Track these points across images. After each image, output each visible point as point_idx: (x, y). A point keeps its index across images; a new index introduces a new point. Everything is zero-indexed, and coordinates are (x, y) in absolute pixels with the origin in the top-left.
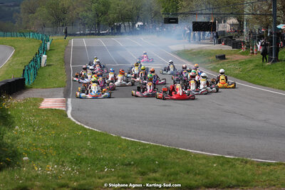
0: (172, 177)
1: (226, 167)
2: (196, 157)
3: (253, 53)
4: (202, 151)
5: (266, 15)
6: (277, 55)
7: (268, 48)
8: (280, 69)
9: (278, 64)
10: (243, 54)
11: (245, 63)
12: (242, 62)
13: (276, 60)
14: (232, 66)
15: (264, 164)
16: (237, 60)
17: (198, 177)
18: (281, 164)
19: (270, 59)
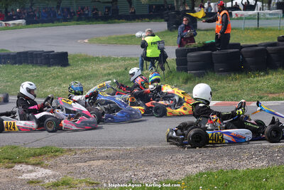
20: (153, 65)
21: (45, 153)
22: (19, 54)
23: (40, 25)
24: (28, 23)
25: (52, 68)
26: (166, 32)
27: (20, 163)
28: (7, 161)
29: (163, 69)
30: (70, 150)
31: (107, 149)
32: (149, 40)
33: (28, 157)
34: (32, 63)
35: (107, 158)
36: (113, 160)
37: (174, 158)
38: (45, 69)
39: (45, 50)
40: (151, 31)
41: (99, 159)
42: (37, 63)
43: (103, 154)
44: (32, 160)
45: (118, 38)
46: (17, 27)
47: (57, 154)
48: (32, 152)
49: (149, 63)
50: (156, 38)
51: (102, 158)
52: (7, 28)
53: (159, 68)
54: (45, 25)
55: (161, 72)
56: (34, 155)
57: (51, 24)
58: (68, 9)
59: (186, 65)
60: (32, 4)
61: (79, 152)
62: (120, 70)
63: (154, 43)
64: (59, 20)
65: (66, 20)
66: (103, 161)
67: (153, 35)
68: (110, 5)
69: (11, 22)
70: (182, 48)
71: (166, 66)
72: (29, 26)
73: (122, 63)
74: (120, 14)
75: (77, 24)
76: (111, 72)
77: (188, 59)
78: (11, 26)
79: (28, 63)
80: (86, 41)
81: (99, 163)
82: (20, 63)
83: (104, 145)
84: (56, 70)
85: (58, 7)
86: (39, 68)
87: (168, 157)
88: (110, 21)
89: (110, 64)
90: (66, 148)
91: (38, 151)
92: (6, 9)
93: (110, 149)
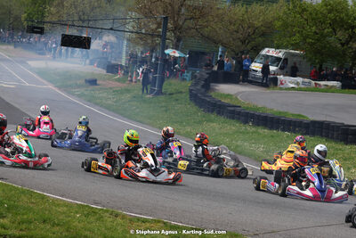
0: (24, 226)
1: (92, 219)
2: (55, 203)
3: (131, 81)
4: (62, 196)
5: (152, 36)
6: (161, 86)
7: (151, 76)
8: (163, 104)
9: (162, 98)
10: (118, 80)
11: (122, 92)
12: (117, 91)
13: (160, 93)
14: (105, 95)
15: (139, 219)
16: (111, 88)
17: (56, 229)
18: (159, 222)
19: (152, 91)
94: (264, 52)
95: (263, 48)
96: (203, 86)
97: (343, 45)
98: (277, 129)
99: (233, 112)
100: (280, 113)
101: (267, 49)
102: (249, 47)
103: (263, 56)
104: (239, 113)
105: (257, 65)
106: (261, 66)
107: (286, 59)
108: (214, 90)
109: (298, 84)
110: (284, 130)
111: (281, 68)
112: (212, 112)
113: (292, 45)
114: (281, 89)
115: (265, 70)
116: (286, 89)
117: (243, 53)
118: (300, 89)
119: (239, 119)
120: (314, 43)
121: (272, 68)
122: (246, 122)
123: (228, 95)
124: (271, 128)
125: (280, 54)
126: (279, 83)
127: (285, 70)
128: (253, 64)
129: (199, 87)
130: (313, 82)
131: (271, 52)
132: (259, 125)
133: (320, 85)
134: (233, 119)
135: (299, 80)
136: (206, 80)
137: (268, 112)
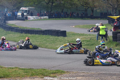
20: (102, 38)
21: (57, 73)
22: (46, 30)
23: (54, 19)
24: (49, 18)
25: (59, 37)
26: (108, 24)
27: (47, 76)
28: (41, 75)
29: (107, 40)
30: (68, 72)
31: (83, 72)
32: (101, 27)
33: (50, 74)
34: (51, 35)
35: (83, 76)
36: (86, 77)
37: (112, 78)
38: (56, 37)
39: (57, 30)
40: (102, 24)
41: (80, 76)
42: (53, 35)
43: (82, 74)
44: (52, 75)
45: (87, 26)
46: (45, 19)
47: (62, 73)
48: (52, 72)
49: (101, 37)
50: (104, 27)
51: (81, 76)
52: (41, 19)
53: (105, 40)
54: (56, 19)
55: (106, 41)
56: (53, 73)
57: (59, 19)
58: (66, 13)
59: (117, 39)
60: (51, 10)
61: (71, 73)
62: (88, 39)
63: (103, 29)
64: (62, 17)
65: (65, 17)
66: (82, 77)
67: (103, 25)
68: (84, 12)
69: (42, 17)
70: (115, 31)
71: (108, 39)
72: (49, 19)
73: (89, 36)
74: (88, 16)
75: (70, 19)
76: (84, 40)
77: (118, 36)
78: (43, 19)
79: (49, 35)
80: (74, 26)
81: (80, 78)
82: (46, 34)
83: (82, 70)
84: (61, 38)
85: (62, 12)
86: (54, 37)
87: (109, 77)
88: (84, 19)
89: (84, 37)
90: (66, 71)
91: (54, 72)
92: (40, 12)
93: (84, 72)
94: (21, 9)
95: (21, 7)
96: (4, 22)
97: (47, 4)
98: (33, 34)
99: (17, 30)
100: (32, 28)
101: (22, 8)
102: (16, 8)
103: (21, 10)
104: (19, 30)
105: (20, 13)
106: (21, 13)
107: (29, 11)
108: (7, 23)
109: (34, 18)
110: (36, 34)
111: (28, 14)
112: (9, 30)
113: (30, 5)
114: (29, 20)
115: (23, 15)
116: (31, 20)
117: (14, 10)
118: (35, 20)
119: (19, 32)
120: (38, 4)
121: (25, 14)
122: (22, 33)
123: (13, 24)
124: (31, 34)
125: (27, 9)
126: (28, 19)
127: (29, 14)
128: (18, 13)
129: (2, 23)
130: (39, 17)
131: (24, 9)
132: (26, 33)
133: (42, 18)
134: (17, 32)
135: (35, 17)
136: (4, 20)
137: (28, 29)
